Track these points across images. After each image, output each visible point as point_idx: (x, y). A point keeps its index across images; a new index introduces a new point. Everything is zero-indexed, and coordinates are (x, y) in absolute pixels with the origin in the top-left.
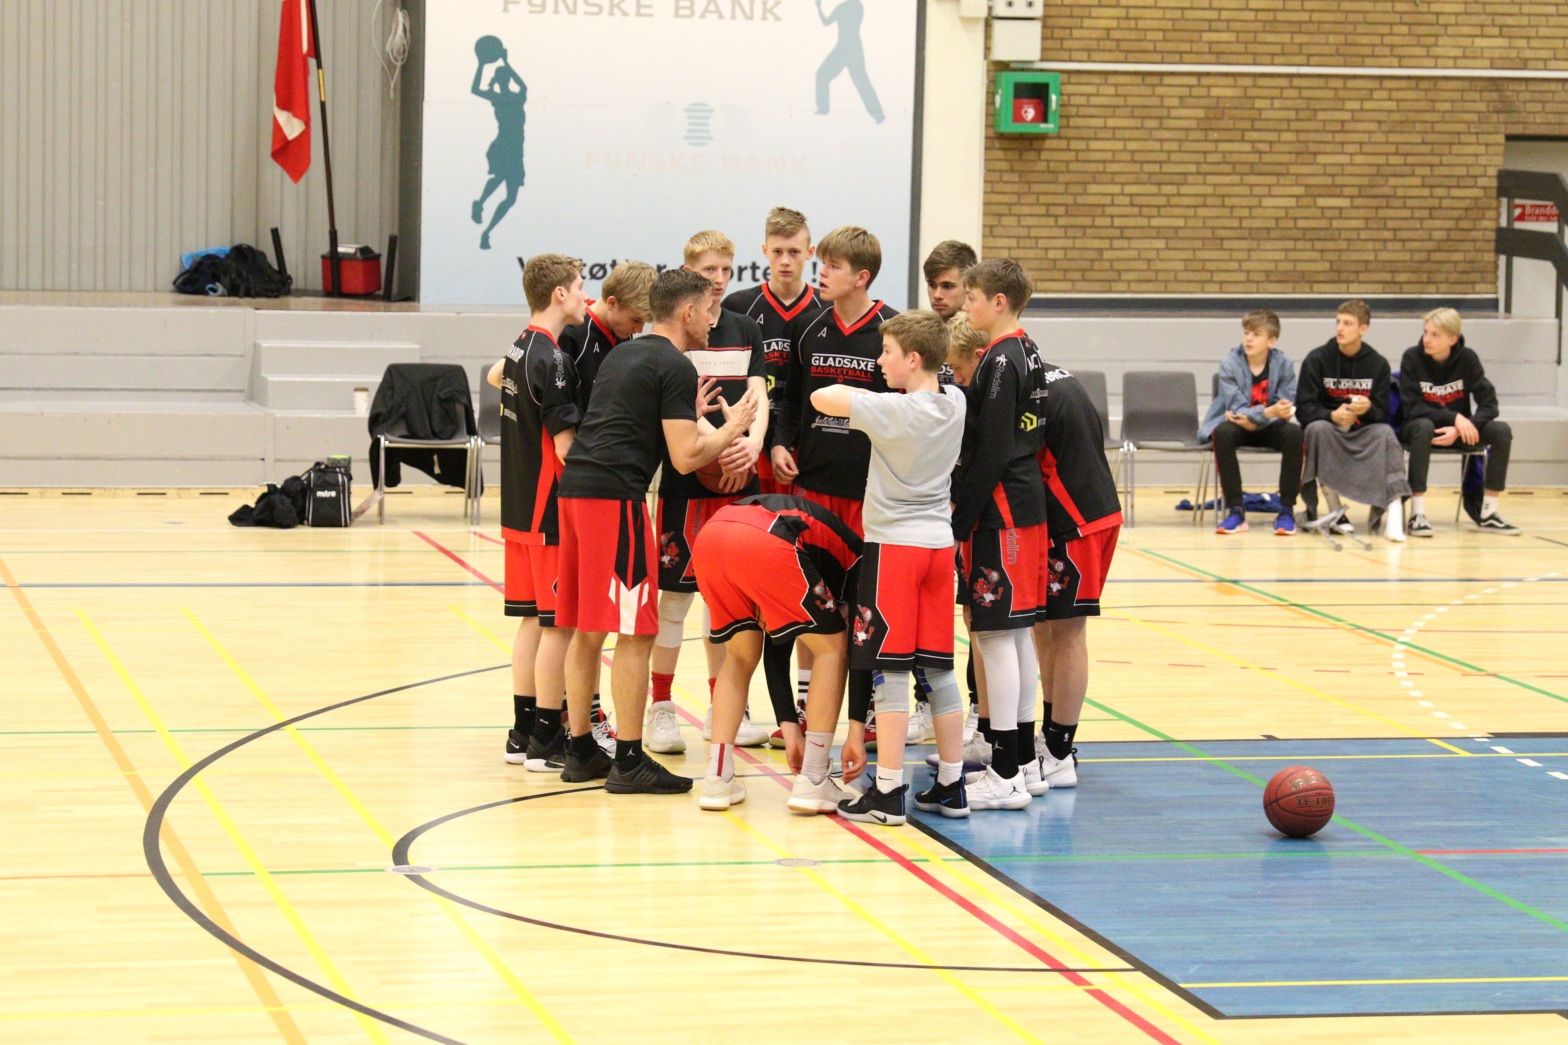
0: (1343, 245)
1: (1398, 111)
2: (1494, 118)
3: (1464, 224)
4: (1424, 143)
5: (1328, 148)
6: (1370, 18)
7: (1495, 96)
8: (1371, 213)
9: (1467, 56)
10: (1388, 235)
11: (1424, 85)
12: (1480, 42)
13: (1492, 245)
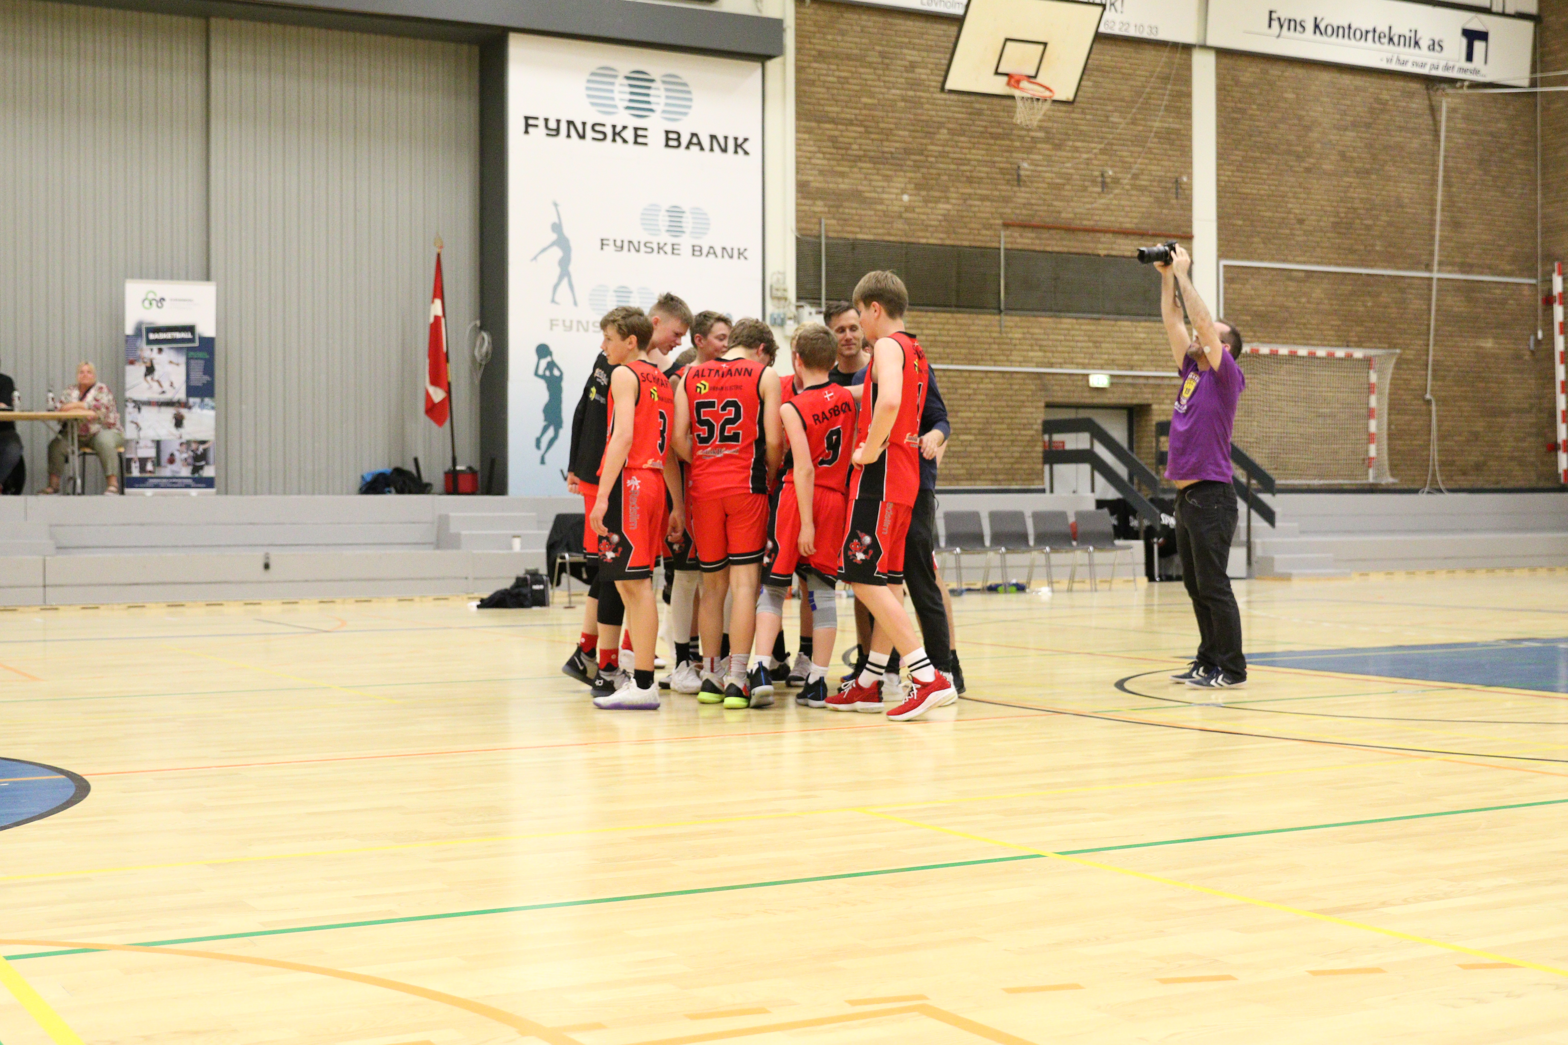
0: (972, 460)
1: (995, 389)
2: (1039, 393)
3: (1028, 449)
4: (1008, 406)
5: (963, 408)
6: (981, 340)
7: (1039, 382)
8: (984, 443)
9: (1026, 361)
10: (992, 455)
11: (1008, 376)
12: (1031, 354)
13: (1041, 460)
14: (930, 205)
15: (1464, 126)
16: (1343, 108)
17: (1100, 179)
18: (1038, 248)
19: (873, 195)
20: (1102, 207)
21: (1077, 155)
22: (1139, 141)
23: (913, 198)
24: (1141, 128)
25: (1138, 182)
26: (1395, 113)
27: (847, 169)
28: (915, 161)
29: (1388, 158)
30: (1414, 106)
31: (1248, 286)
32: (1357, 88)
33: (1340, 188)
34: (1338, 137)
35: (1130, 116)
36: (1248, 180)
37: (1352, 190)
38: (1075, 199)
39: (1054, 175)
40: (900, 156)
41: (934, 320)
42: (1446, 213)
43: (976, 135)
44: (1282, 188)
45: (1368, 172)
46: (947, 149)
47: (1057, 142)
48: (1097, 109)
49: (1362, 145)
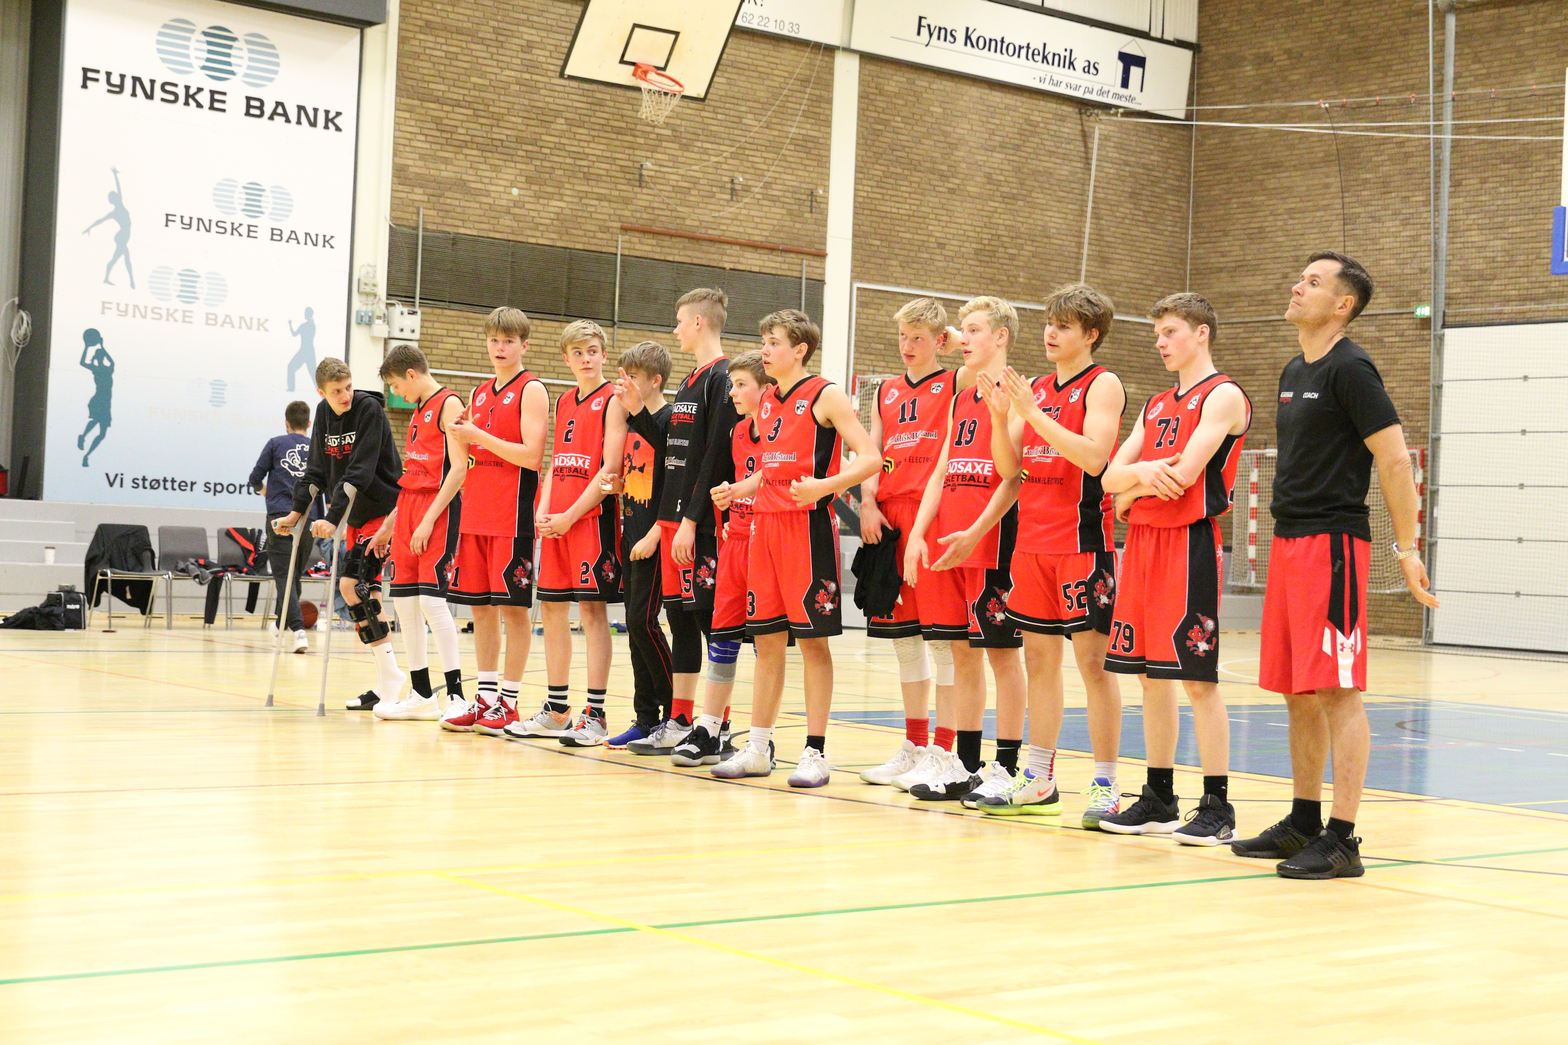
14: (542, 201)
15: (1116, 155)
16: (993, 127)
17: (729, 186)
18: (657, 257)
19: (479, 186)
20: (729, 216)
21: (706, 157)
22: (774, 147)
23: (523, 192)
24: (775, 133)
25: (771, 192)
26: (1046, 137)
27: (451, 155)
28: (526, 151)
29: (1036, 184)
30: (1066, 130)
31: (882, 312)
32: (1007, 107)
33: (984, 213)
34: (985, 158)
35: (765, 119)
36: (887, 197)
37: (997, 215)
38: (701, 205)
39: (679, 178)
40: (512, 145)
41: (540, 329)
42: (1093, 247)
43: (597, 127)
44: (923, 209)
45: (1014, 197)
46: (563, 141)
47: (684, 141)
48: (730, 109)
49: (1010, 168)
